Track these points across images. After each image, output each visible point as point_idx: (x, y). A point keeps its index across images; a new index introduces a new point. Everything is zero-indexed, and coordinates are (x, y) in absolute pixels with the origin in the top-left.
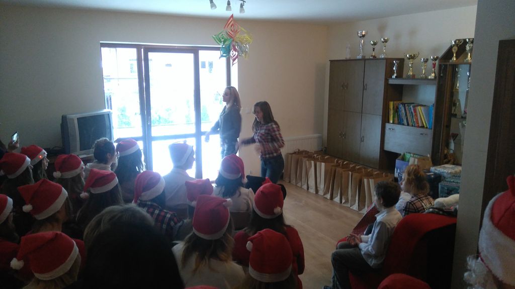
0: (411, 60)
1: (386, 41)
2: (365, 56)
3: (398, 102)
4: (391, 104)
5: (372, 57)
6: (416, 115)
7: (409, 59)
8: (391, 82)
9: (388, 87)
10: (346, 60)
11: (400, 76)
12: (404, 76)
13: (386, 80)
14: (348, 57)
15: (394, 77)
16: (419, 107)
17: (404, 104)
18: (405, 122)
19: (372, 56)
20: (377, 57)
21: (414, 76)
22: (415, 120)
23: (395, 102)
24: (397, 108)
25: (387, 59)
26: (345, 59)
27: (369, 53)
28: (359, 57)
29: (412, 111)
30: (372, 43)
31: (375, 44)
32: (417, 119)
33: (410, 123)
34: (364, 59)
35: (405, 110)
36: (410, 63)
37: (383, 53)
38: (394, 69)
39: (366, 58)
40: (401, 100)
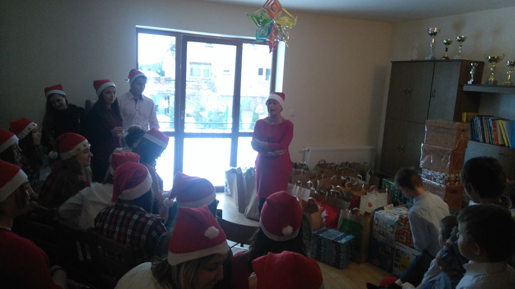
0: (493, 63)
1: (462, 40)
2: (435, 58)
3: (473, 114)
4: (465, 115)
5: (444, 59)
6: (496, 130)
7: (491, 61)
8: (466, 88)
9: (461, 93)
10: (412, 62)
11: (477, 82)
12: (483, 82)
13: (460, 86)
14: (415, 58)
15: (470, 82)
16: (500, 121)
17: (481, 117)
18: (481, 138)
19: (444, 57)
20: (450, 59)
21: (495, 82)
22: (493, 136)
23: (470, 114)
24: (472, 121)
25: (462, 61)
26: (410, 60)
27: (440, 54)
28: (429, 58)
29: (491, 125)
30: (445, 41)
31: (448, 43)
32: (496, 136)
33: (487, 140)
34: (434, 61)
35: (482, 124)
36: (491, 67)
37: (459, 54)
38: (471, 73)
39: (437, 59)
40: (477, 112)
